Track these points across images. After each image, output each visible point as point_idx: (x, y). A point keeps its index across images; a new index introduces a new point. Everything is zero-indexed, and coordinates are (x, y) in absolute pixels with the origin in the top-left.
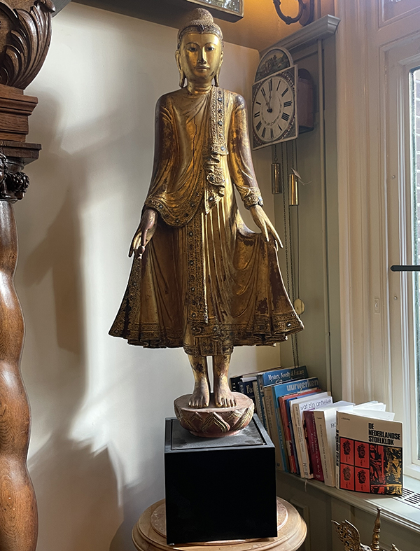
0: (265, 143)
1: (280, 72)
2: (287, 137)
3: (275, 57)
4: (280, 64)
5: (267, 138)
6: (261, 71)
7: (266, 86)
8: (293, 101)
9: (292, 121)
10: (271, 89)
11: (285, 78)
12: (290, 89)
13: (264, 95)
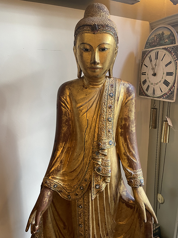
0: (148, 96)
1: (166, 46)
2: (166, 98)
3: (163, 34)
4: (167, 40)
5: (150, 93)
6: (151, 42)
7: (153, 54)
8: (174, 73)
9: (171, 88)
10: (157, 58)
11: (170, 52)
12: (173, 63)
13: (151, 61)
